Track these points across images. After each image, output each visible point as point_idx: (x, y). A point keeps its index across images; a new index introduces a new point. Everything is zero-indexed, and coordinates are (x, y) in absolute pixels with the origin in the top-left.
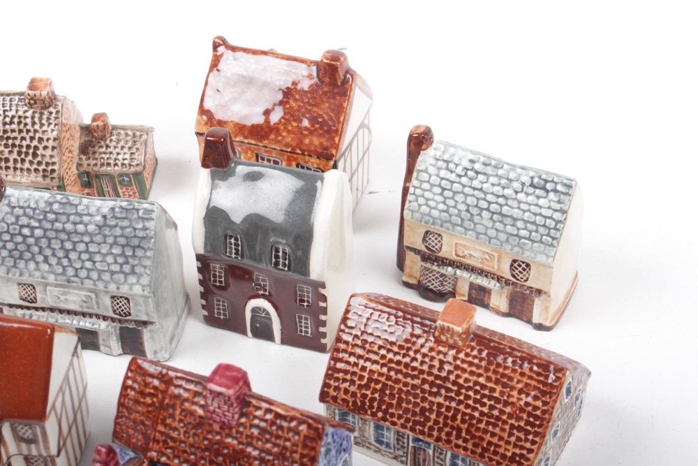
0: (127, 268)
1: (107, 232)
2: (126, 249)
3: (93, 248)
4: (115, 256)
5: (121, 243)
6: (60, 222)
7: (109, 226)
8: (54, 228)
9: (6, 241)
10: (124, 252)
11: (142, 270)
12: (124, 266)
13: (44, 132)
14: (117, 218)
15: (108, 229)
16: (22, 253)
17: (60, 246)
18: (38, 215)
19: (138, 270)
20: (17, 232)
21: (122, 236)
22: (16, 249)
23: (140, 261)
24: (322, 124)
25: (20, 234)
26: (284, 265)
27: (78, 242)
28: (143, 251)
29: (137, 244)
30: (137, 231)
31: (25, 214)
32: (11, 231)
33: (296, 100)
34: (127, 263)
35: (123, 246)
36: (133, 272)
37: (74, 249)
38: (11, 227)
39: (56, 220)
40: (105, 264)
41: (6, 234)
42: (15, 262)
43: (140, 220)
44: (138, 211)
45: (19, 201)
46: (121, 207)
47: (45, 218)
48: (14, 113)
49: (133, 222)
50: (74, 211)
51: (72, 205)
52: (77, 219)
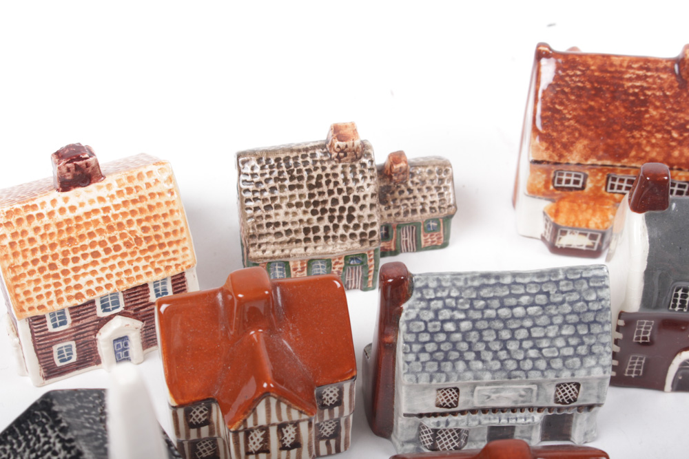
0: (582, 350)
1: (553, 311)
2: (579, 327)
3: (537, 333)
4: (566, 338)
5: (573, 321)
6: (491, 308)
7: (554, 304)
8: (485, 316)
9: (425, 343)
10: (576, 331)
11: (602, 348)
12: (579, 348)
14: (563, 293)
15: (554, 307)
16: (446, 353)
17: (495, 337)
18: (462, 304)
19: (596, 349)
20: (438, 329)
21: (572, 313)
22: (439, 350)
23: (597, 338)
25: (442, 331)
27: (517, 329)
28: (600, 326)
29: (592, 319)
30: (590, 304)
31: (445, 307)
32: (431, 330)
34: (582, 343)
35: (575, 325)
36: (591, 353)
37: (513, 338)
38: (430, 325)
39: (487, 307)
40: (555, 349)
41: (424, 334)
42: (439, 366)
43: (592, 291)
44: (588, 279)
45: (435, 290)
46: (566, 279)
47: (472, 307)
48: (319, 171)
49: (584, 294)
50: (507, 293)
51: (503, 285)
52: (513, 301)
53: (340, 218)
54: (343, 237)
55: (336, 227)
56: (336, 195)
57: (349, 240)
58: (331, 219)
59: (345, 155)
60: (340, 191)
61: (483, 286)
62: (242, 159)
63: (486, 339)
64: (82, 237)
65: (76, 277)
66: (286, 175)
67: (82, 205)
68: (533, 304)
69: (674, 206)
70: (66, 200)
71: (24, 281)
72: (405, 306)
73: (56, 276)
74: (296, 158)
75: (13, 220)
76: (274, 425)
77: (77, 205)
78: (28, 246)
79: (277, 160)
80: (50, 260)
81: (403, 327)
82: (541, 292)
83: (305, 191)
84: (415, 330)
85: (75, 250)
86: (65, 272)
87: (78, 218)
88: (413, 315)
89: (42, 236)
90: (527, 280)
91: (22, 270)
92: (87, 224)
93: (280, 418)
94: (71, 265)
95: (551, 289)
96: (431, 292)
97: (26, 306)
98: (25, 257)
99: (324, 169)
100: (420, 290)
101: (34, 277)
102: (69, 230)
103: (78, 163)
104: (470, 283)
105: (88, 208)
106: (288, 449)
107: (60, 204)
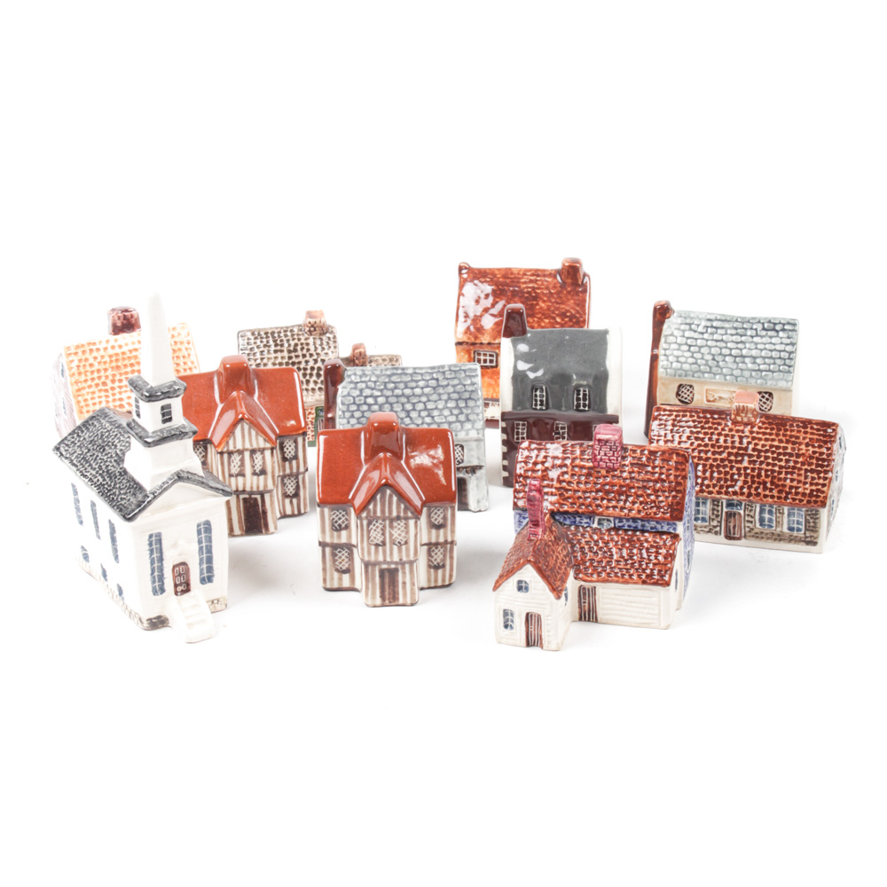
0: (462, 418)
1: (441, 391)
2: (459, 402)
3: (430, 405)
4: (451, 410)
5: (455, 398)
6: (399, 389)
7: (442, 386)
8: (395, 394)
9: (354, 411)
10: (457, 404)
11: (475, 416)
12: (460, 416)
13: (326, 354)
14: (448, 379)
15: (442, 388)
17: (401, 408)
18: (379, 386)
19: (471, 417)
20: (362, 402)
22: (363, 416)
23: (472, 410)
24: (571, 318)
25: (365, 403)
26: (584, 405)
27: (417, 403)
28: (474, 402)
29: (468, 396)
30: (467, 387)
31: (367, 387)
32: (357, 402)
33: (544, 301)
34: (462, 413)
35: (456, 400)
36: (468, 420)
37: (414, 409)
38: (357, 399)
39: (396, 388)
40: (443, 417)
41: (353, 406)
43: (467, 378)
44: (465, 371)
45: (361, 377)
46: (450, 370)
47: (386, 388)
48: (296, 341)
49: (462, 380)
50: (410, 379)
51: (406, 374)
52: (414, 384)
53: (311, 375)
54: (313, 390)
55: (308, 382)
56: (308, 358)
57: (318, 392)
58: (305, 375)
59: (315, 330)
60: (311, 355)
61: (393, 374)
62: (241, 335)
63: (395, 409)
64: (125, 366)
65: (120, 393)
66: (271, 343)
67: (126, 345)
68: (427, 386)
69: (529, 335)
70: (116, 341)
71: (83, 392)
72: (340, 387)
73: (106, 391)
74: (279, 332)
75: (80, 351)
76: (247, 450)
77: (123, 345)
78: (88, 368)
79: (266, 333)
80: (103, 379)
81: (339, 400)
82: (433, 379)
83: (286, 354)
84: (347, 403)
85: (121, 374)
86: (113, 389)
87: (124, 353)
88: (345, 393)
89: (99, 363)
90: (423, 371)
91: (84, 385)
92: (129, 358)
93: (251, 445)
94: (117, 384)
95: (440, 377)
96: (358, 377)
97: (85, 410)
98: (86, 375)
99: (299, 340)
100: (349, 376)
101: (91, 390)
102: (117, 360)
103: (126, 314)
104: (384, 372)
105: (131, 347)
106: (258, 475)
107: (112, 343)
